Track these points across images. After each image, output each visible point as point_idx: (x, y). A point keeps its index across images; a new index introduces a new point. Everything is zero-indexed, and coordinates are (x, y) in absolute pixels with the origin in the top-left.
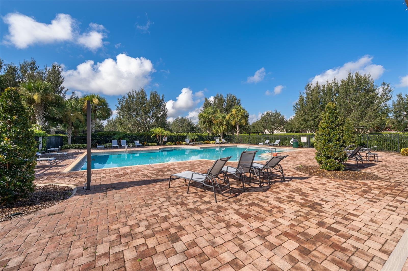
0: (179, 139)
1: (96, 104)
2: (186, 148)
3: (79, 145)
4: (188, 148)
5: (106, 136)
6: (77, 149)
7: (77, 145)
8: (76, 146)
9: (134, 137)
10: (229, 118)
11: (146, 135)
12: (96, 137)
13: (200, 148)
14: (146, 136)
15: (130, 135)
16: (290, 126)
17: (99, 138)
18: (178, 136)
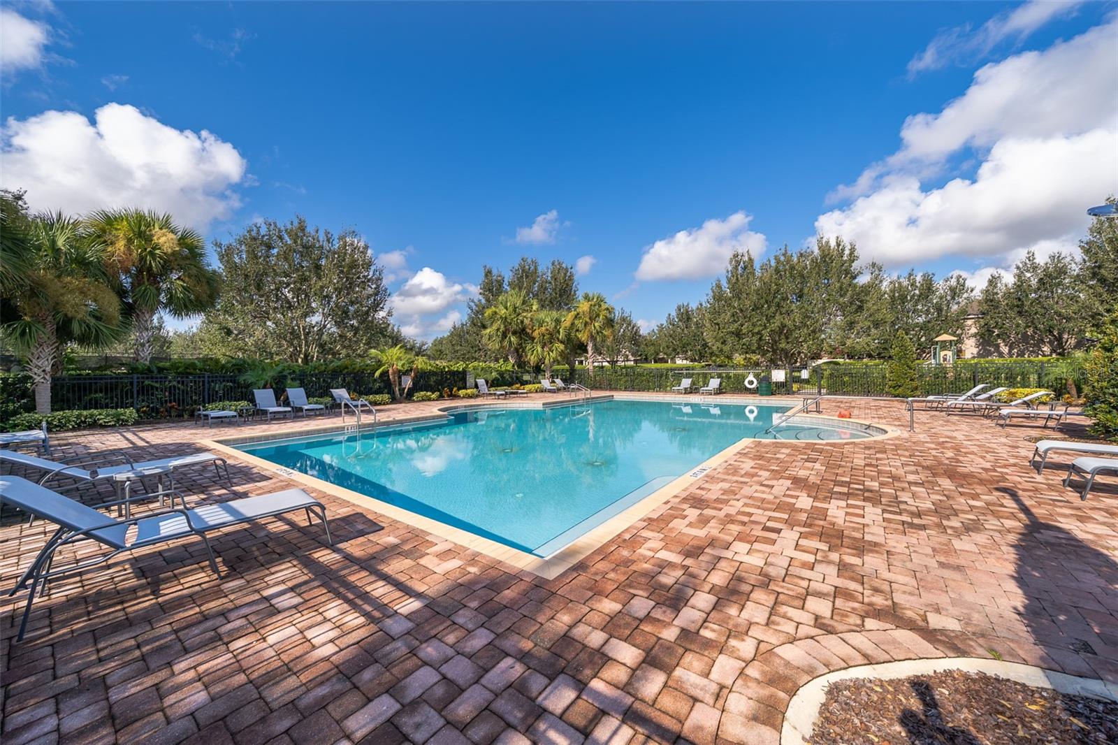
0: (445, 381)
1: (170, 251)
2: (498, 406)
3: (95, 412)
4: (501, 406)
5: (207, 374)
6: (84, 429)
7: (85, 413)
8: (78, 417)
9: (312, 376)
10: (573, 324)
11: (350, 369)
12: (166, 378)
13: (544, 404)
14: (349, 374)
15: (294, 371)
16: (653, 348)
17: (175, 383)
18: (442, 372)
